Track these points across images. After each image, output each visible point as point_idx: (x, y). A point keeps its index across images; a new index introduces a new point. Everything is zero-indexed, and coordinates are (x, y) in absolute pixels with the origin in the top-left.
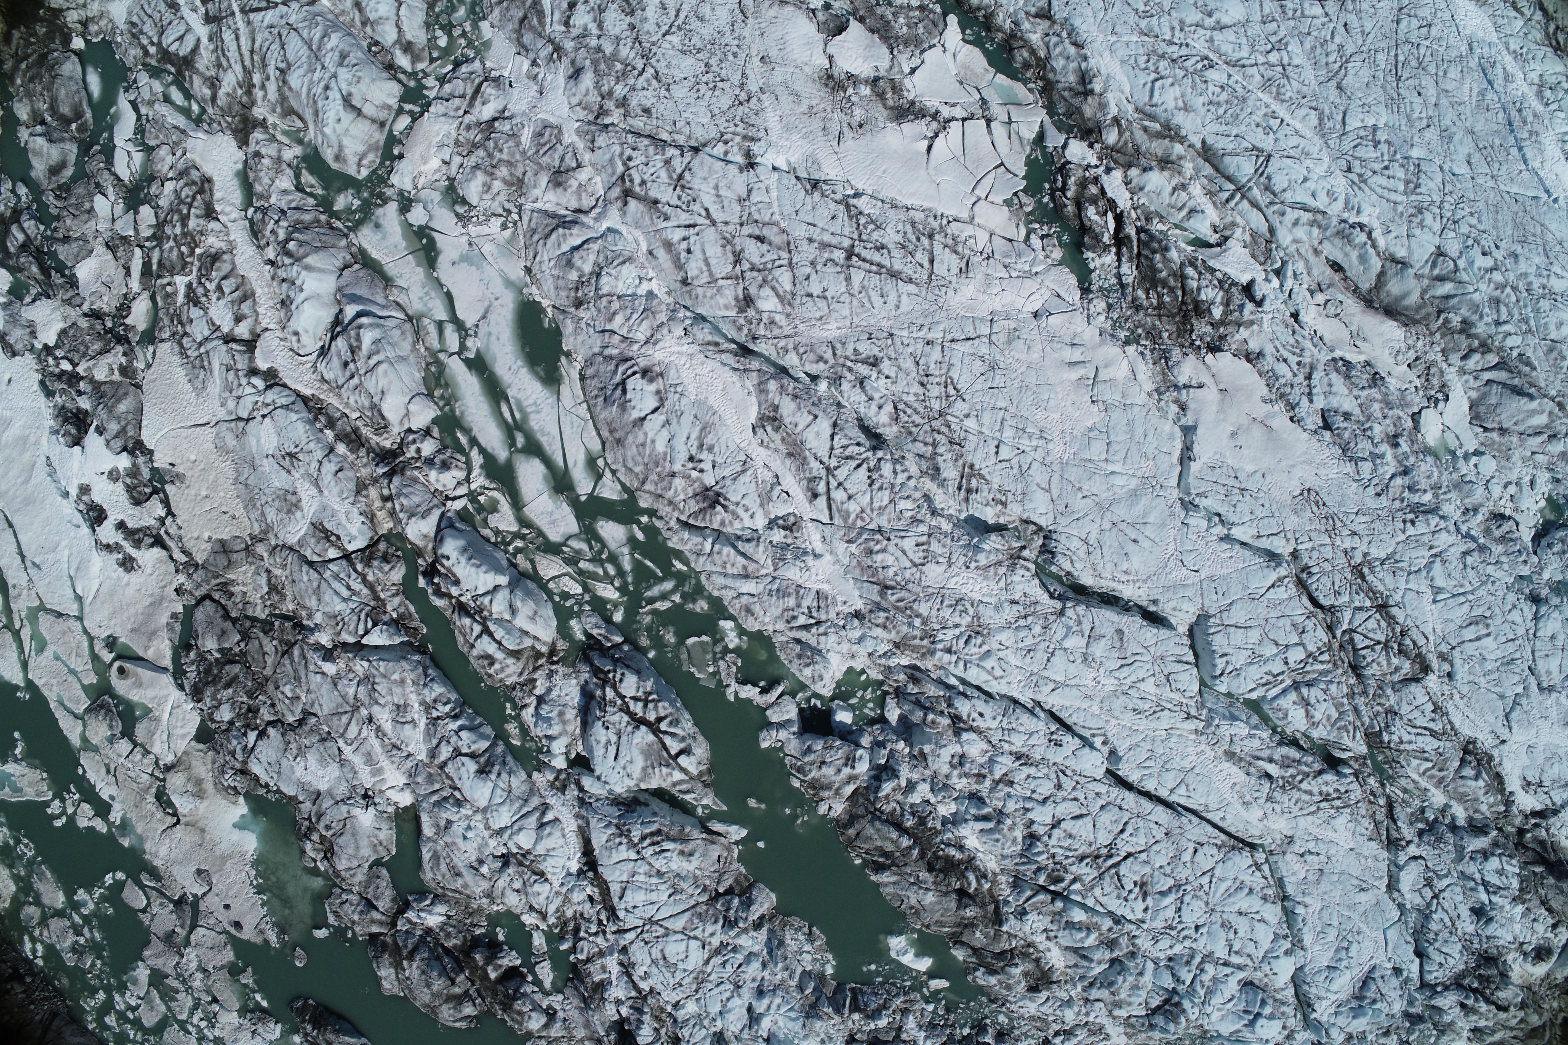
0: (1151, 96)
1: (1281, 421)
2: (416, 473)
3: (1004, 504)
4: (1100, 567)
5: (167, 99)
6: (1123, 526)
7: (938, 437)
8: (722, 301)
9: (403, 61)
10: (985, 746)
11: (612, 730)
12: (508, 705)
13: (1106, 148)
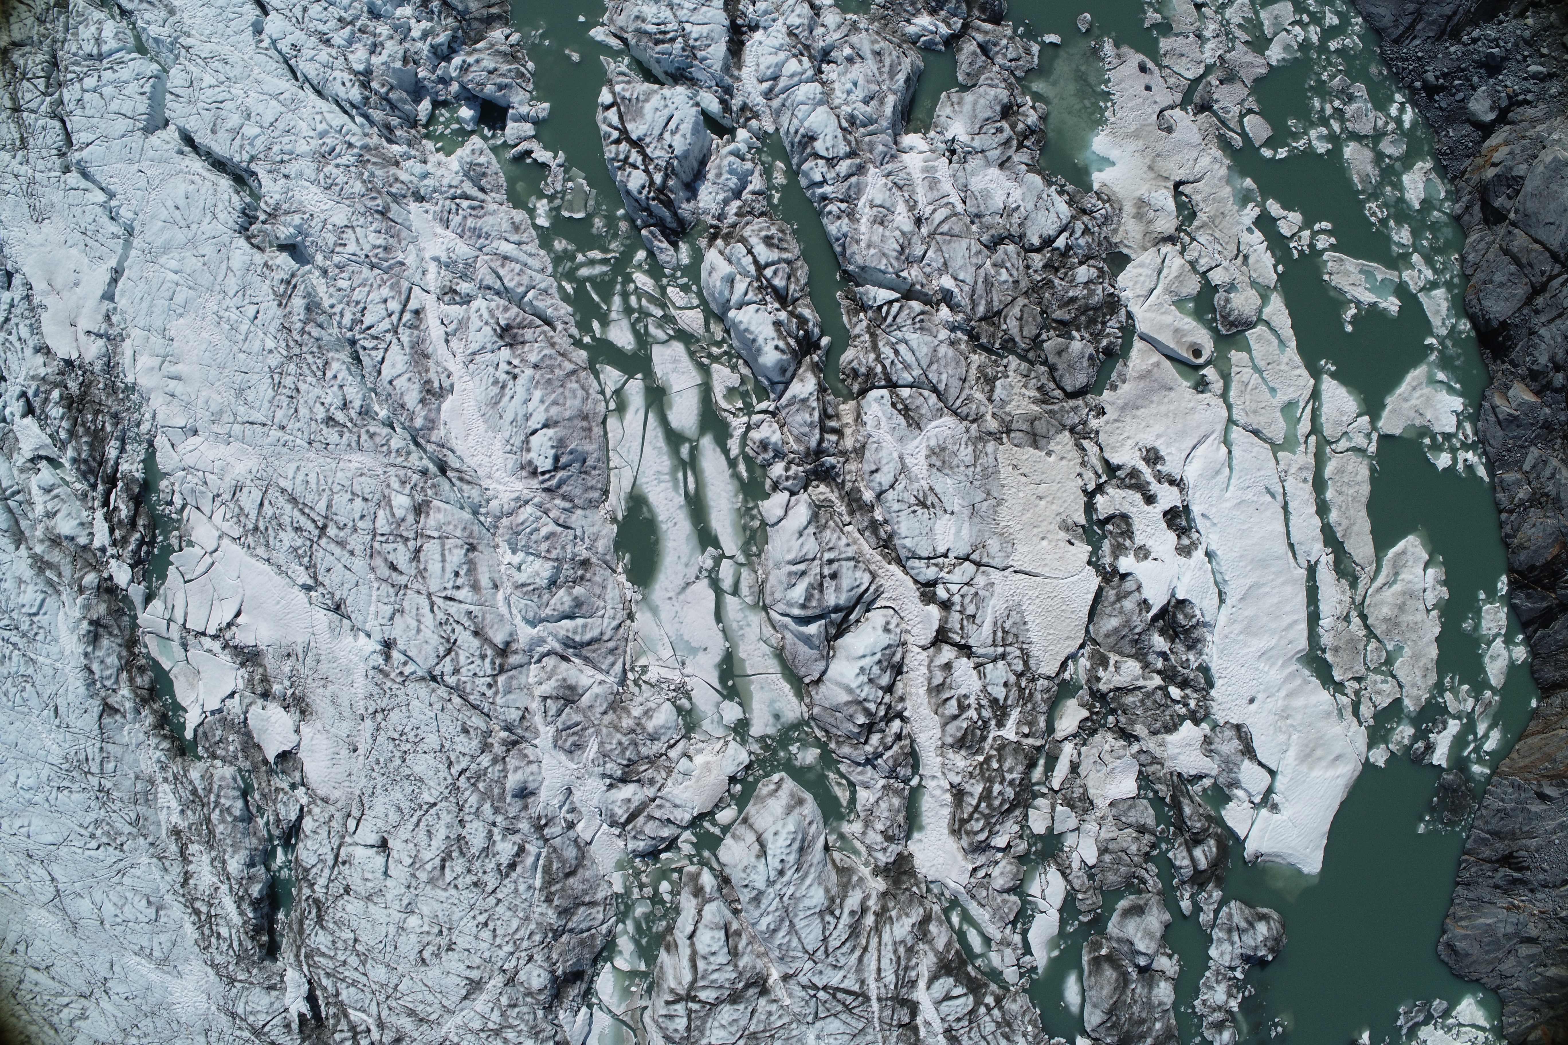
0: (43, 601)
1: (39, 286)
2: (795, 447)
3: (266, 264)
4: (211, 191)
5: (987, 941)
6: (182, 223)
7: (298, 338)
8: (441, 517)
9: (707, 880)
10: (351, 57)
11: (666, 143)
12: (775, 201)
13: (99, 571)
